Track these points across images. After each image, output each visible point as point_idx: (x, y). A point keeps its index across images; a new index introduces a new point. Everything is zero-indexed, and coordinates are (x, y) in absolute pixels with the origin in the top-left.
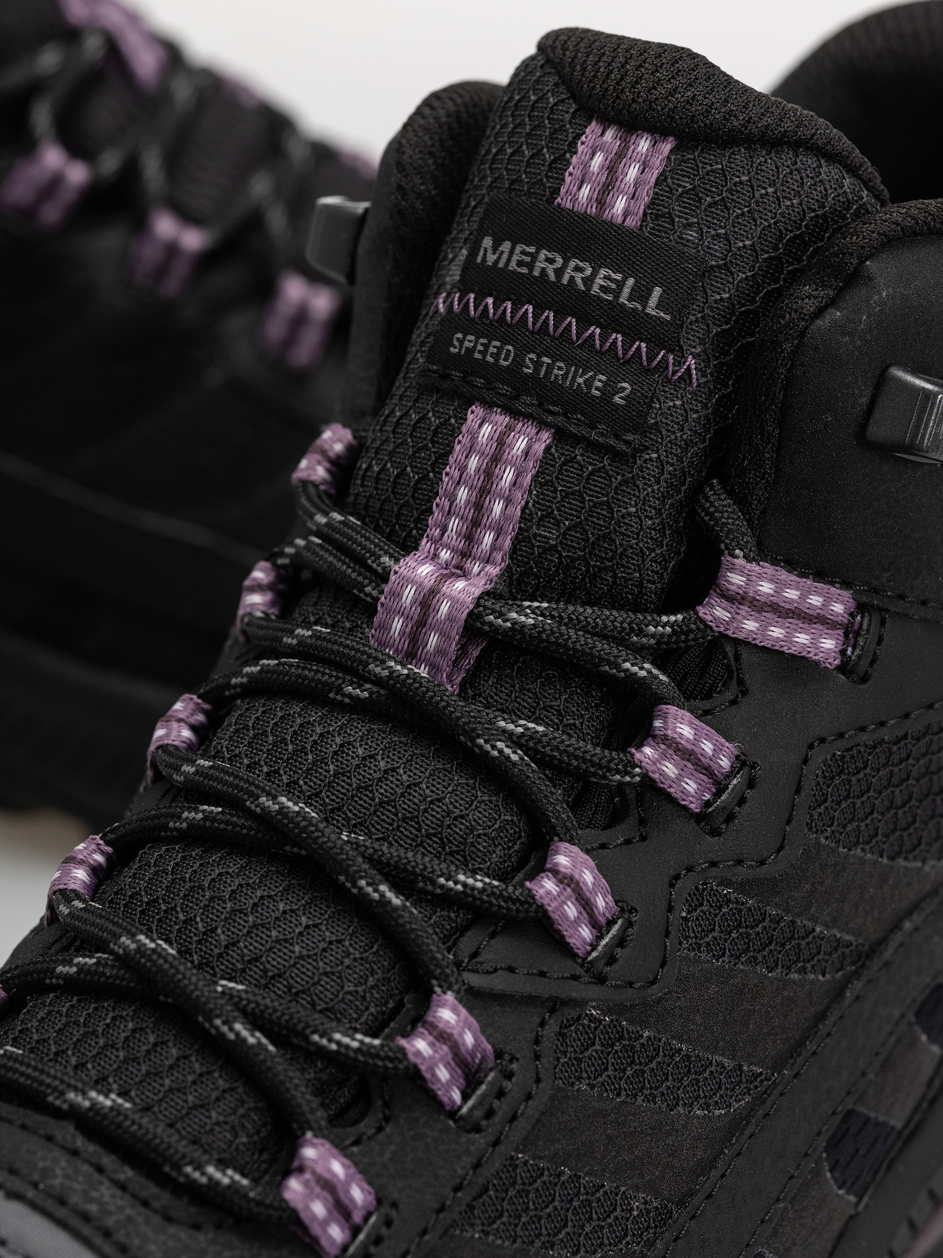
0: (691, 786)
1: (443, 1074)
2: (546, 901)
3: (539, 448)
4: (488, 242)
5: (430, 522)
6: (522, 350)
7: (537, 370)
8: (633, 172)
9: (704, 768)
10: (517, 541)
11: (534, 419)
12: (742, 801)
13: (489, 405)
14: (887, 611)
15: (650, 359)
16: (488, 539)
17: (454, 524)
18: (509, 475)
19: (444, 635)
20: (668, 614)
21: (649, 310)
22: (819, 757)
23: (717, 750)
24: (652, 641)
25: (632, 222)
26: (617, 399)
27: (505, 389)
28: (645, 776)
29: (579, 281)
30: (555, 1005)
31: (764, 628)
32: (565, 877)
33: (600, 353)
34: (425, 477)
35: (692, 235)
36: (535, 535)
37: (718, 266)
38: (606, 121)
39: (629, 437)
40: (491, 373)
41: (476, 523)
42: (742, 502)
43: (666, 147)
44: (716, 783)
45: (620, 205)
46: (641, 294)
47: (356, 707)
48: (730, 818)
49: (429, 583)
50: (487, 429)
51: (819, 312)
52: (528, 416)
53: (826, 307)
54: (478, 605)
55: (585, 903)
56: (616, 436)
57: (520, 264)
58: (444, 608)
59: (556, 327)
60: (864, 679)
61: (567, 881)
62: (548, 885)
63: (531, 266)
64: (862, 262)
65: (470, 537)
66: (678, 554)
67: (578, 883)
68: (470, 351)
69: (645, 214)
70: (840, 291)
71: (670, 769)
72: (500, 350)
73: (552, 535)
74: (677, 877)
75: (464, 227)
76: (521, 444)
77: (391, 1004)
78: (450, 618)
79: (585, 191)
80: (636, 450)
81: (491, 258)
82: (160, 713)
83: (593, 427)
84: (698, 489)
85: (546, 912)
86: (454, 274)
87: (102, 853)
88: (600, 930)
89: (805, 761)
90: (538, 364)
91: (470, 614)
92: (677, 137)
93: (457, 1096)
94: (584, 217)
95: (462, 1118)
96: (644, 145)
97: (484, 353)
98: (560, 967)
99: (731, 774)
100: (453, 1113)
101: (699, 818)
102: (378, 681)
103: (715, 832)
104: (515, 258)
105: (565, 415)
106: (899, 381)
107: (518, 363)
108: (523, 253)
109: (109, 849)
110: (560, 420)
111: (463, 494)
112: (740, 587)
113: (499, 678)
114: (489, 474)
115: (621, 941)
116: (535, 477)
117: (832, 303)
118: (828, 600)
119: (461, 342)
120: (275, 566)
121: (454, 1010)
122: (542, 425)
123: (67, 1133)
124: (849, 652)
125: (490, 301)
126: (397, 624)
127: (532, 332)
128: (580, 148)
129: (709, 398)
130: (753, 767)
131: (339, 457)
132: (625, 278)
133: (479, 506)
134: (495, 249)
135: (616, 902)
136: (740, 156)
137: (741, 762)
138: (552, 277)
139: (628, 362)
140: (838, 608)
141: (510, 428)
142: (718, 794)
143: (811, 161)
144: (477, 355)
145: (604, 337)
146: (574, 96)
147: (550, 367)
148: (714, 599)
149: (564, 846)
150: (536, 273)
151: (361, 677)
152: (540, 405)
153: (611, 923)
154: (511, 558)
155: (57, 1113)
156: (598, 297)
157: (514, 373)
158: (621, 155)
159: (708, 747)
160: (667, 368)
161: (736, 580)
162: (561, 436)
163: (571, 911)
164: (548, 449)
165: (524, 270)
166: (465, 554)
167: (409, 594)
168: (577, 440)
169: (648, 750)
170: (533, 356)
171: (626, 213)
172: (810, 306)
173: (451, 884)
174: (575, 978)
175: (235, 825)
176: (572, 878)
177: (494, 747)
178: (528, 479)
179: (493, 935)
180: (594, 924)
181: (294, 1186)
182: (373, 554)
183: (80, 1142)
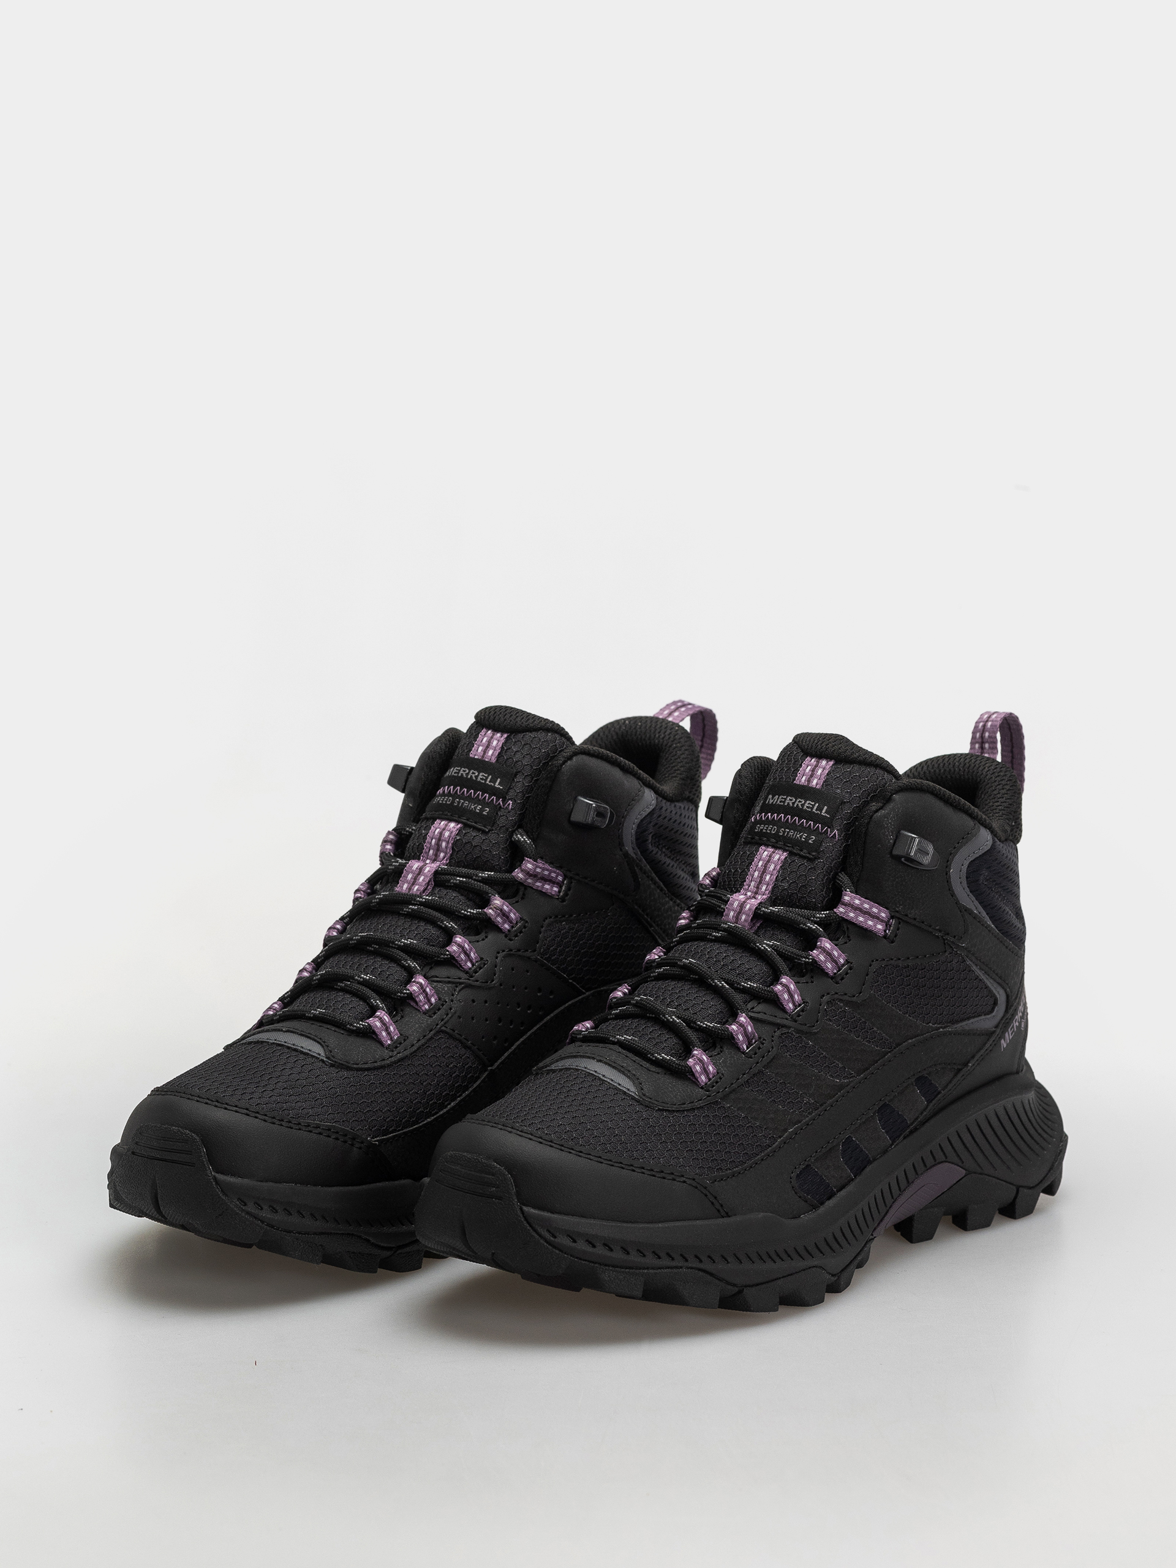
0: (829, 965)
1: (741, 1037)
2: (778, 992)
3: (783, 857)
4: (770, 796)
5: (745, 884)
6: (779, 827)
7: (784, 834)
8: (820, 771)
9: (834, 961)
10: (773, 888)
11: (782, 849)
12: (847, 974)
13: (767, 846)
14: (901, 919)
15: (822, 830)
16: (764, 888)
17: (753, 884)
18: (772, 867)
19: (748, 915)
20: (824, 911)
21: (822, 814)
22: (875, 965)
23: (840, 956)
24: (818, 920)
25: (818, 787)
26: (810, 841)
27: (774, 840)
28: (813, 959)
29: (800, 805)
30: (779, 1026)
31: (857, 917)
32: (784, 984)
33: (805, 828)
34: (744, 871)
35: (839, 791)
36: (780, 885)
37: (847, 802)
38: (812, 756)
39: (814, 854)
40: (768, 836)
41: (760, 882)
42: (850, 876)
43: (831, 763)
44: (839, 967)
45: (815, 782)
46: (820, 809)
47: (717, 940)
48: (842, 979)
49: (743, 900)
50: (766, 853)
51: (877, 811)
52: (780, 848)
53: (880, 809)
54: (759, 906)
55: (791, 996)
56: (809, 854)
57: (780, 802)
58: (748, 907)
59: (791, 820)
60: (892, 942)
61: (785, 986)
62: (779, 987)
63: (784, 802)
64: (892, 795)
65: (758, 887)
66: (829, 896)
67: (789, 987)
68: (762, 830)
69: (823, 784)
70: (884, 804)
71: (822, 958)
72: (772, 828)
73: (786, 885)
74: (823, 996)
75: (763, 794)
76: (777, 857)
77: (724, 1020)
78: (750, 909)
79: (804, 778)
80: (816, 858)
81: (771, 801)
82: (650, 951)
83: (801, 851)
84: (836, 874)
85: (777, 995)
86: (758, 808)
87: (627, 989)
88: (796, 1006)
89: (870, 966)
90: (784, 832)
91: (756, 908)
92: (835, 760)
93: (745, 1047)
94: (803, 786)
95: (747, 1053)
96: (824, 762)
97: (766, 830)
98: (780, 1014)
99: (843, 965)
100: (744, 1053)
101: (832, 978)
102: (725, 930)
103: (837, 983)
104: (779, 800)
105: (793, 847)
106: (906, 835)
107: (778, 831)
108: (782, 798)
109: (630, 988)
110: (790, 849)
111: (756, 874)
112: (848, 901)
113: (765, 931)
114: (765, 866)
115: (802, 1010)
116: (781, 867)
117: (881, 808)
118: (880, 911)
119: (759, 828)
120: (690, 911)
121: (745, 1018)
122: (785, 850)
123: (616, 1047)
124: (887, 931)
125: (770, 814)
126: (732, 914)
127: (783, 823)
128: (803, 765)
129: (842, 845)
130: (851, 963)
131: (714, 876)
132: (815, 804)
133: (761, 877)
134: (772, 798)
135: (802, 1000)
136: (856, 767)
137: (847, 962)
138: (791, 805)
139: (815, 830)
140: (883, 915)
141: (774, 852)
142: (839, 971)
143: (881, 772)
144: (764, 831)
145: (807, 823)
146: (802, 751)
147: (788, 832)
148: (840, 905)
149: (784, 977)
150: (786, 804)
151: (717, 930)
152: (784, 845)
153: (800, 1005)
154: (772, 894)
155: (614, 1043)
156: (806, 810)
157: (776, 836)
158: (816, 766)
159: (836, 953)
160: (827, 833)
161: (847, 898)
162: (791, 854)
163: (786, 996)
164: (786, 858)
165: (782, 804)
166: (756, 893)
167: (736, 904)
168: (796, 854)
169: (815, 951)
170: (783, 829)
171: (817, 784)
172: (874, 808)
173: (746, 985)
174: (787, 1019)
175: (674, 971)
176: (787, 986)
177: (762, 946)
178: (778, 867)
179: (759, 1003)
180: (794, 1004)
181: (691, 1061)
182: (724, 895)
183: (620, 1050)
